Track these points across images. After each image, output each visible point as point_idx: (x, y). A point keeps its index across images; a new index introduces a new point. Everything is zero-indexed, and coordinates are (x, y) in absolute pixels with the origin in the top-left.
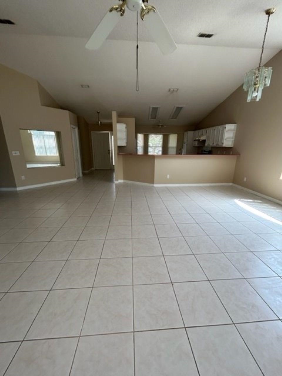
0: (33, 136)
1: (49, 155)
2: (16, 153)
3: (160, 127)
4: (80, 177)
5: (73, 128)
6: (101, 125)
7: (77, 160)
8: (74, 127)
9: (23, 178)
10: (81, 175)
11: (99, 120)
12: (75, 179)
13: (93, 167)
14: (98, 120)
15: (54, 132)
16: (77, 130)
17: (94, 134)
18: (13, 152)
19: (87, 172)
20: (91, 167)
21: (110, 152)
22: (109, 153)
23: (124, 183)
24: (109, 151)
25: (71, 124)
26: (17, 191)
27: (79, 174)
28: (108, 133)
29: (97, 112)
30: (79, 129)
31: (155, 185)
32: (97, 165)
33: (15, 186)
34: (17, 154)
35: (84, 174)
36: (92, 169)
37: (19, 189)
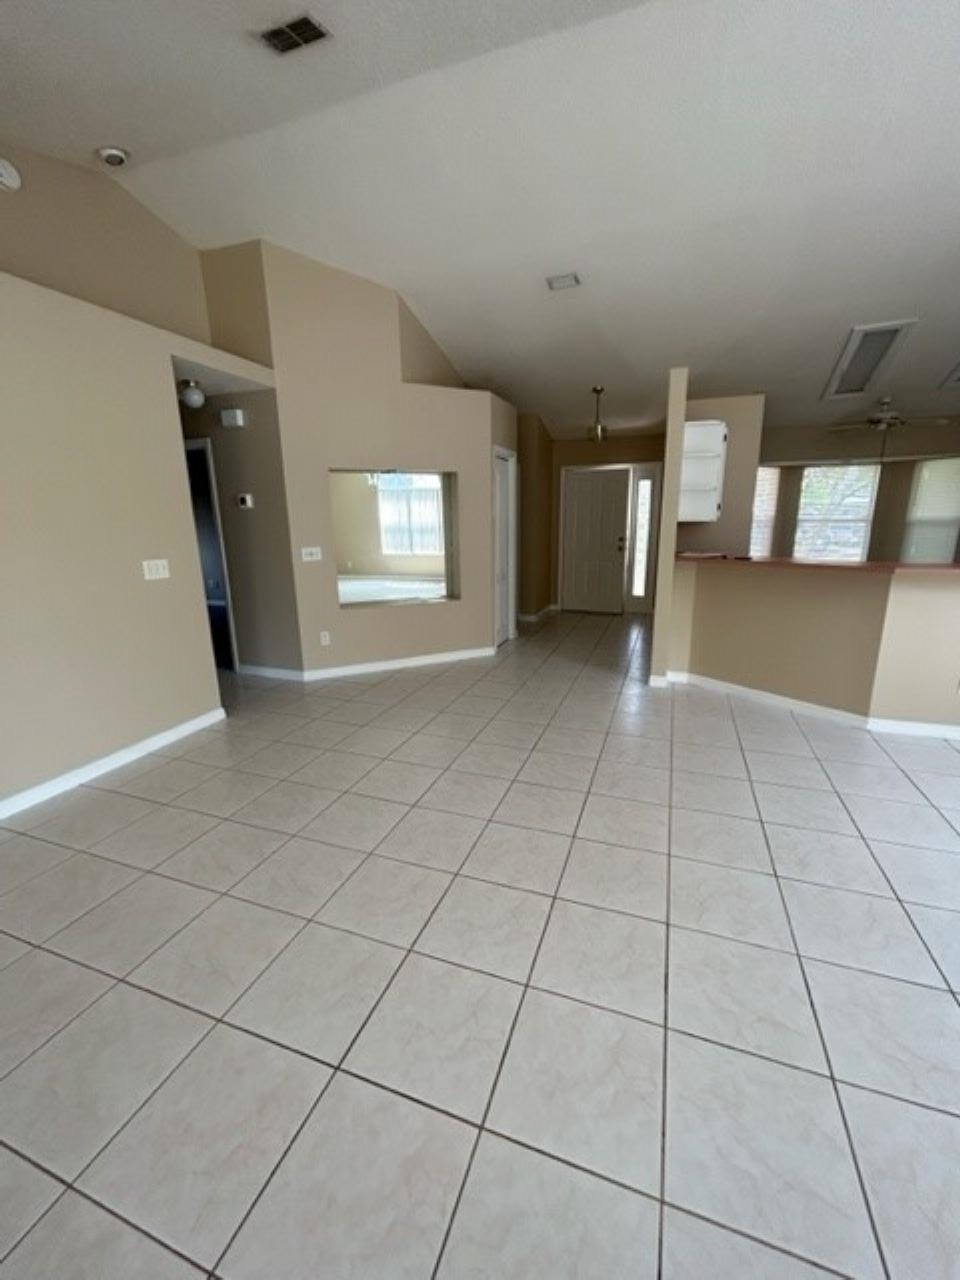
0: (380, 495)
1: (418, 551)
2: (311, 554)
3: (883, 427)
4: (507, 640)
5: (499, 457)
6: (605, 438)
7: (504, 577)
8: (503, 452)
9: (325, 639)
10: (512, 633)
11: (597, 421)
12: (489, 652)
13: (556, 602)
14: (594, 419)
15: (439, 473)
16: (512, 465)
17: (573, 479)
18: (304, 551)
19: (532, 618)
20: (549, 602)
21: (627, 544)
22: (621, 549)
23: (689, 684)
24: (622, 539)
25: (494, 442)
26: (301, 684)
27: (505, 627)
28: (626, 472)
29: (595, 390)
30: (520, 461)
31: (875, 725)
32: (570, 593)
33: (299, 666)
34: (315, 558)
35: (521, 627)
36: (552, 607)
37: (309, 676)
